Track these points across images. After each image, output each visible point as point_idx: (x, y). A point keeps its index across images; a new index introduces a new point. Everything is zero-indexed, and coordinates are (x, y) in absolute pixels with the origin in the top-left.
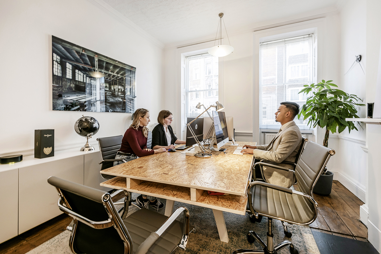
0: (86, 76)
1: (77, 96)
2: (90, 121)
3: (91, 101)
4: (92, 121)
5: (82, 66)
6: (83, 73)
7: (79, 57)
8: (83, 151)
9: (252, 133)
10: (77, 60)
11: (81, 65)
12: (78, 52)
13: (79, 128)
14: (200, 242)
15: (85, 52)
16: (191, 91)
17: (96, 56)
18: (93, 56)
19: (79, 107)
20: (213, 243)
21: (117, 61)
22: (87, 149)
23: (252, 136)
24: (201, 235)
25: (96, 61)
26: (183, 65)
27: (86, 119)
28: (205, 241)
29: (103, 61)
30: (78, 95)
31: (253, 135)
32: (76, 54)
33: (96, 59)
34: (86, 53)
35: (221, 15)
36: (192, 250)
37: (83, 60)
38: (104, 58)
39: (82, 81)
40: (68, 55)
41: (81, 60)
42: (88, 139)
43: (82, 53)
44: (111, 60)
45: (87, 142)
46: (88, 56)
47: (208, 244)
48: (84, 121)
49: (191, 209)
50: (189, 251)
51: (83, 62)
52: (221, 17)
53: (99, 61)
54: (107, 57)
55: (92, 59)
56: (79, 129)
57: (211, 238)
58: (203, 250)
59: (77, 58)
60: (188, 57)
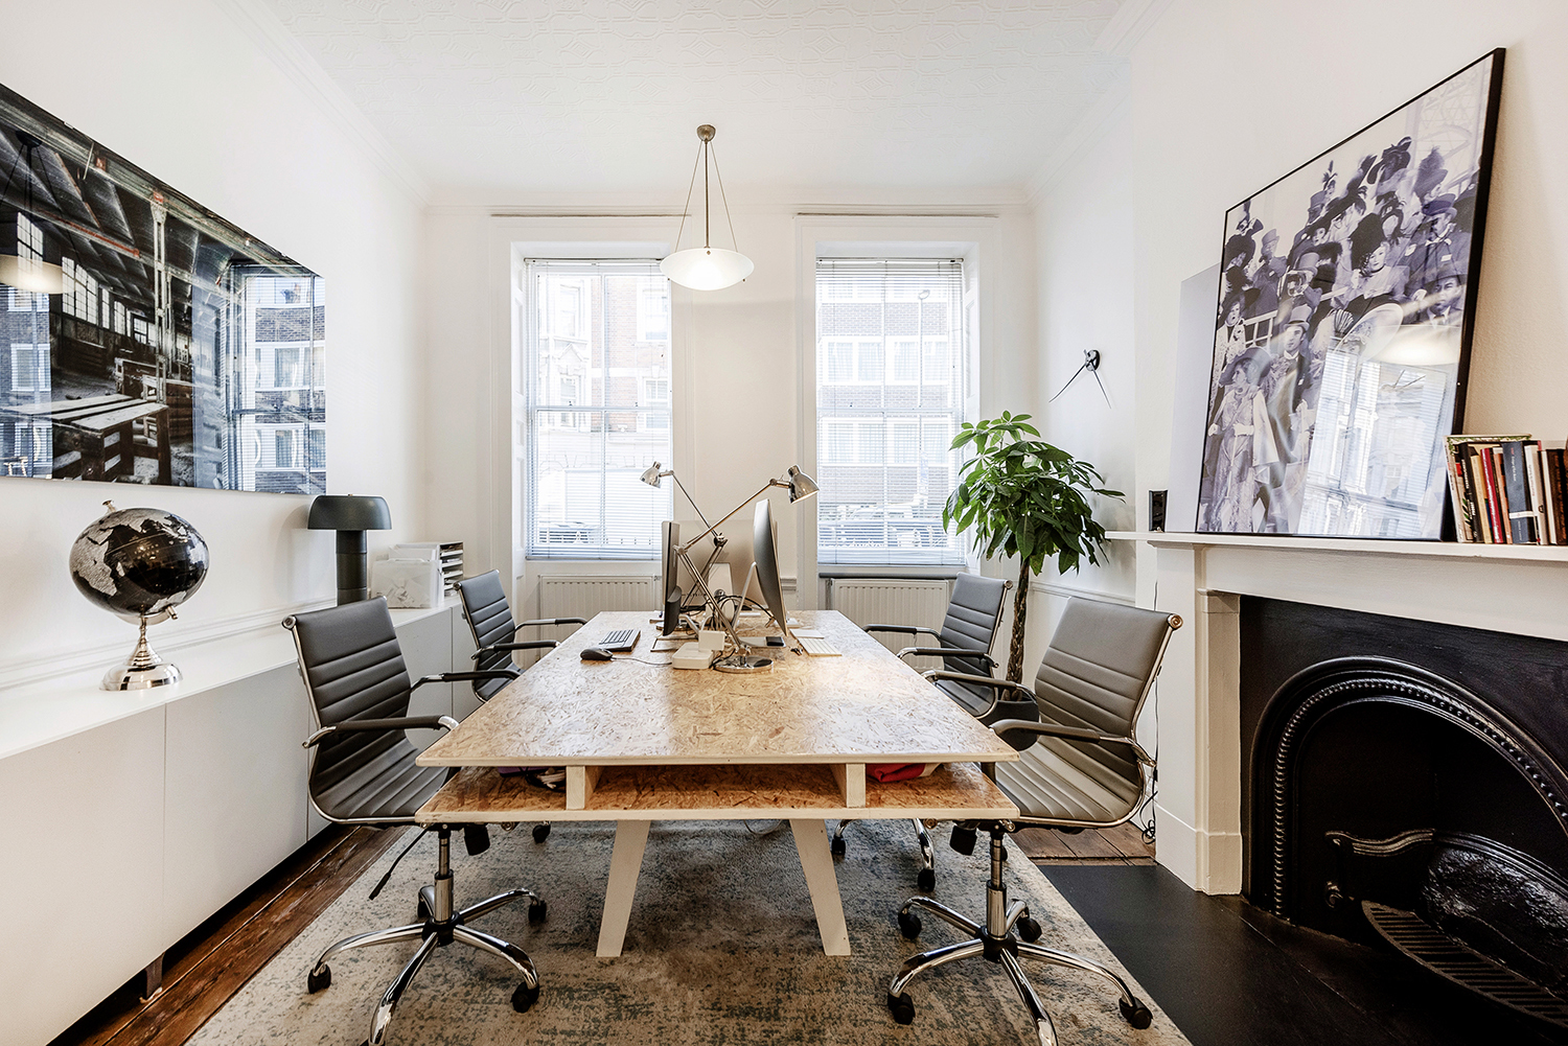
0: (114, 298)
1: (69, 398)
2: (170, 531)
3: (136, 426)
4: (182, 531)
5: (95, 239)
6: (100, 281)
7: (76, 192)
8: (124, 687)
9: (794, 581)
10: (68, 210)
11: (88, 237)
12: (73, 167)
13: (114, 567)
14: (765, 975)
15: (107, 171)
16: (549, 409)
17: (159, 196)
18: (142, 196)
19: (76, 455)
20: (808, 966)
21: (246, 235)
22: (142, 675)
23: (794, 589)
24: (755, 953)
25: (159, 224)
26: (517, 295)
27: (148, 524)
28: (781, 970)
29: (190, 229)
30: (73, 393)
31: (798, 586)
32: (65, 172)
33: (158, 215)
34: (114, 175)
35: (707, 132)
36: (755, 1007)
37: (101, 210)
38: (190, 212)
39: (93, 320)
40: (23, 168)
41: (87, 207)
42: (144, 624)
43: (91, 174)
44: (221, 229)
45: (142, 641)
46: (120, 191)
47: (794, 975)
48: (141, 535)
49: (668, 877)
50: (747, 1014)
51: (100, 223)
52: (706, 141)
53: (172, 222)
54: (205, 212)
55: (137, 210)
56: (114, 574)
57: (792, 955)
58: (789, 997)
59: (70, 196)
60: (534, 260)
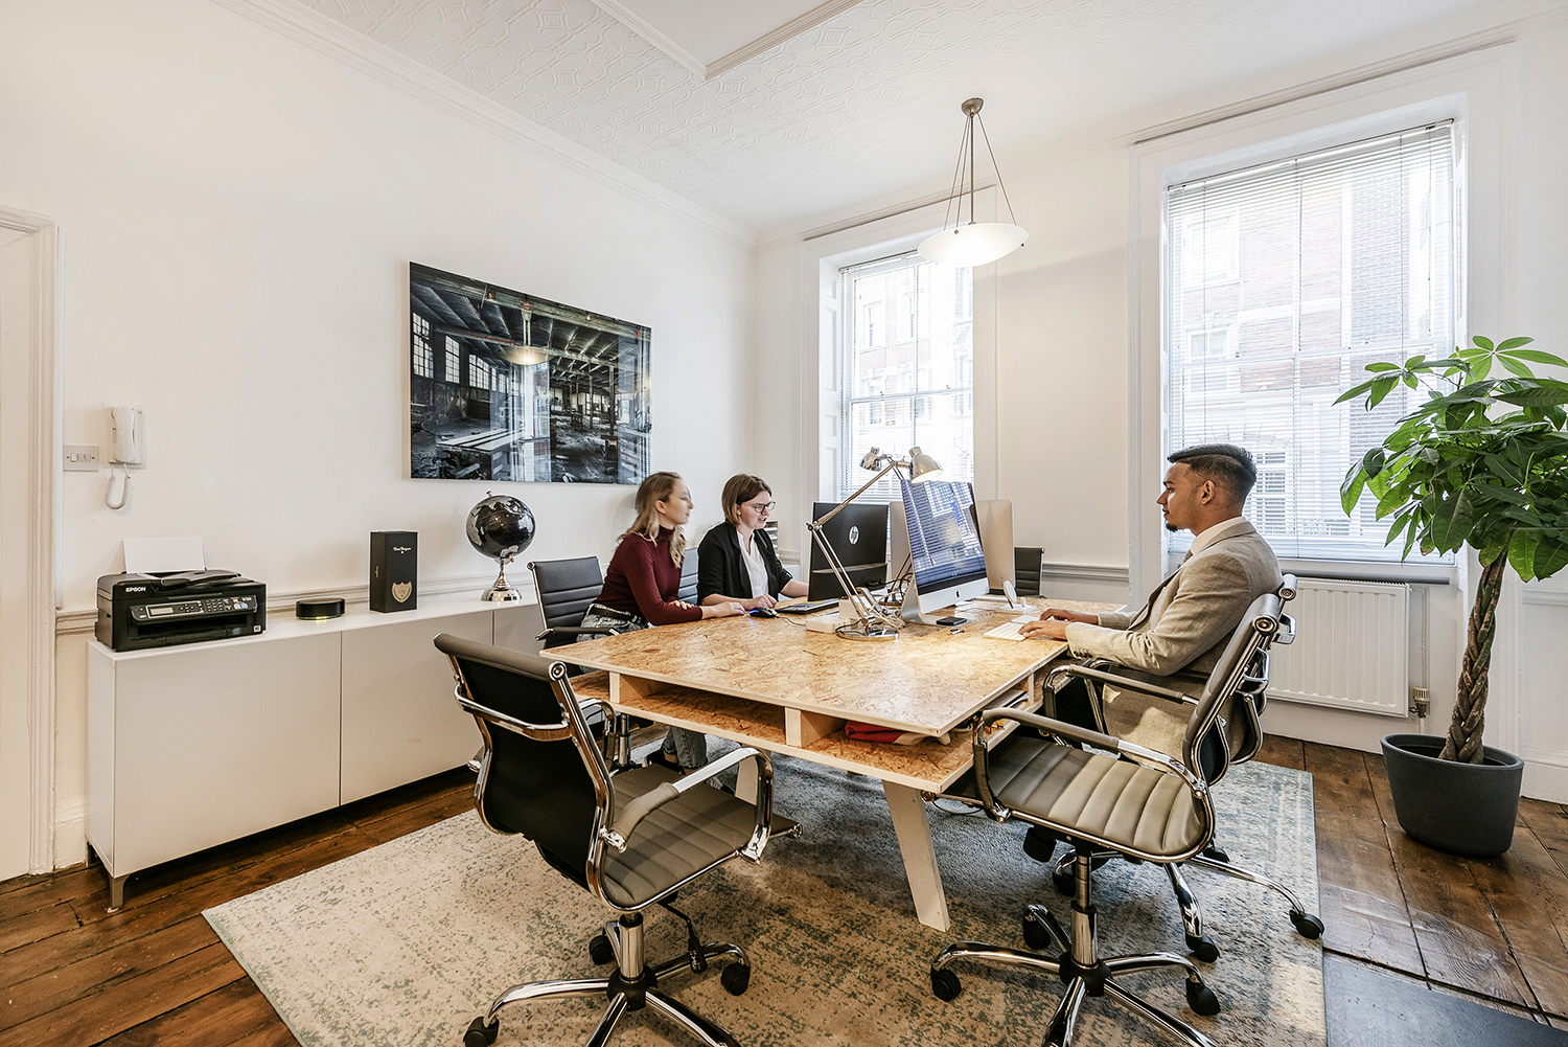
0: (498, 373)
1: (473, 434)
2: (508, 509)
3: (512, 446)
4: (516, 509)
5: (488, 340)
6: (490, 364)
7: (477, 317)
8: (490, 599)
9: (1125, 571)
10: (473, 327)
11: (483, 340)
12: (475, 302)
13: (479, 529)
14: (846, 911)
15: (495, 299)
16: (860, 401)
17: (527, 304)
18: (516, 307)
19: (477, 466)
20: (891, 921)
21: (588, 313)
22: (499, 594)
23: (1126, 581)
24: (853, 895)
25: (527, 322)
26: (827, 302)
27: (498, 505)
28: (863, 914)
29: (546, 320)
30: (473, 431)
31: (1130, 576)
32: (471, 306)
33: (526, 316)
34: (499, 300)
35: (972, 107)
36: (814, 926)
37: (489, 322)
38: (547, 309)
39: (486, 387)
40: (451, 312)
41: (483, 323)
42: (502, 565)
43: (486, 304)
44: (568, 313)
45: (502, 574)
46: (502, 308)
47: (871, 921)
48: (493, 511)
49: (833, 819)
50: (801, 928)
51: (490, 329)
52: (972, 115)
53: (535, 318)
54: (557, 305)
55: (512, 317)
56: (480, 533)
57: (883, 909)
58: (850, 934)
59: (474, 319)
60: (848, 268)
